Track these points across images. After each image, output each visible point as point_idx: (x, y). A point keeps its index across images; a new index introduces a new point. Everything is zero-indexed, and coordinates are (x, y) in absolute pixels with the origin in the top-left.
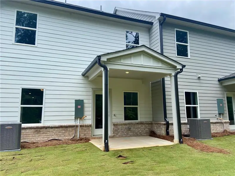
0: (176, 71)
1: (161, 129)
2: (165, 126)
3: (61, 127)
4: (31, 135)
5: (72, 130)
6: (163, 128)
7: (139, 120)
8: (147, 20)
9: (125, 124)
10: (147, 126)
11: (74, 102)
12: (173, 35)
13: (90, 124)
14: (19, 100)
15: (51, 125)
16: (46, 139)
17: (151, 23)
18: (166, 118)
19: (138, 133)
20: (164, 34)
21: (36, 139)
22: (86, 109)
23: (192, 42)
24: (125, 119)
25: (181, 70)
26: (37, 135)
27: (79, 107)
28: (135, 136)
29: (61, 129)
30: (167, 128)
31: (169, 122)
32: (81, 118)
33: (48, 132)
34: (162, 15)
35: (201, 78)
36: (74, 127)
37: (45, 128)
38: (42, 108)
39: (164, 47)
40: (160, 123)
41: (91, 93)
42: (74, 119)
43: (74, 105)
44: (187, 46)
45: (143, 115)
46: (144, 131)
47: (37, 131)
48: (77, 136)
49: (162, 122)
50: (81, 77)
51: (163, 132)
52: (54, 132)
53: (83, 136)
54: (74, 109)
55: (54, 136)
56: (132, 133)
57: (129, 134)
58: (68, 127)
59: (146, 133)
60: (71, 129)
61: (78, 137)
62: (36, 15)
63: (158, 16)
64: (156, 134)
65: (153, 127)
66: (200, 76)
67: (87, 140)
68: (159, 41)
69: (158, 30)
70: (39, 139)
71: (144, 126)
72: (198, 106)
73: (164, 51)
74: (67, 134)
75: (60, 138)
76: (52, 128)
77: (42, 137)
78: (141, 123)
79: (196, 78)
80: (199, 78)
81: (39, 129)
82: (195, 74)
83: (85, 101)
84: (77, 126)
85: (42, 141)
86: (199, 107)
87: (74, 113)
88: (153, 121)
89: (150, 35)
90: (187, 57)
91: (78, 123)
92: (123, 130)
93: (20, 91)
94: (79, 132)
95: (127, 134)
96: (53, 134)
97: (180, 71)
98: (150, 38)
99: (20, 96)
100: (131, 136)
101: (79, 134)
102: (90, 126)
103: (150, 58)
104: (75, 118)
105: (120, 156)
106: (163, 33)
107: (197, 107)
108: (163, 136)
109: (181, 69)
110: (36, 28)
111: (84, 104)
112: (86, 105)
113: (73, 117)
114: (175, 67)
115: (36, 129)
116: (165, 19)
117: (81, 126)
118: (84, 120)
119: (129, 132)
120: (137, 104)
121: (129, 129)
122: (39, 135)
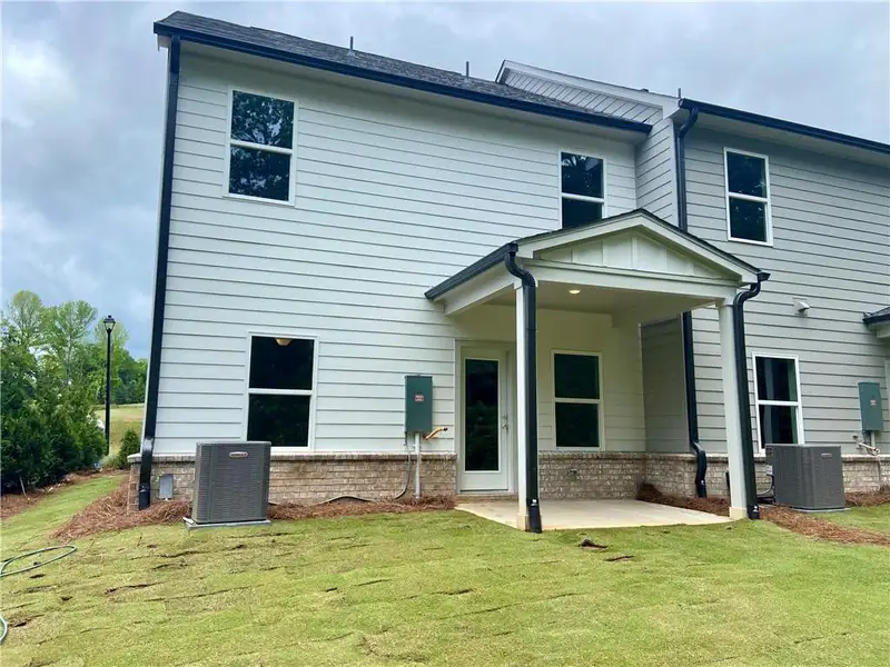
0: (738, 291)
1: (680, 476)
2: (693, 468)
3: (368, 459)
4: (281, 483)
5: (399, 471)
6: (686, 475)
7: (604, 445)
8: (628, 117)
9: (560, 459)
10: (628, 466)
11: (403, 382)
12: (718, 169)
13: (453, 454)
14: (245, 373)
15: (337, 454)
16: (323, 495)
17: (646, 129)
18: (697, 441)
19: (601, 489)
20: (688, 165)
21: (296, 495)
22: (438, 406)
23: (779, 191)
24: (559, 444)
25: (755, 288)
26: (298, 483)
27: (419, 398)
28: (592, 499)
29: (366, 465)
30: (701, 475)
31: (707, 455)
32: (423, 436)
33: (330, 476)
34: (687, 104)
35: (809, 313)
36: (403, 460)
37: (319, 461)
38: (308, 398)
39: (690, 209)
40: (677, 457)
41: (452, 356)
42: (404, 436)
43: (402, 392)
44: (762, 205)
45: (616, 430)
46: (620, 483)
47: (297, 469)
48: (414, 491)
49: (685, 455)
50: (423, 304)
51: (687, 488)
52: (347, 475)
53: (430, 490)
54: (402, 406)
55: (346, 488)
56: (581, 489)
57: (572, 489)
58: (386, 460)
59: (626, 489)
60: (394, 467)
61: (418, 492)
62: (292, 105)
63: (672, 108)
64: (660, 494)
65: (648, 472)
66: (806, 306)
67: (447, 504)
68: (673, 187)
69: (671, 154)
70: (303, 496)
71: (618, 467)
72: (799, 404)
73: (690, 220)
74: (382, 482)
75: (364, 495)
76: (340, 461)
77: (312, 489)
78: (612, 458)
79: (793, 311)
80: (802, 310)
81: (303, 465)
82: (789, 300)
83: (436, 381)
84: (413, 459)
85: (311, 504)
86: (800, 407)
87: (402, 419)
88: (648, 451)
89: (637, 167)
90: (764, 240)
91: (416, 448)
92: (552, 478)
93: (248, 346)
94: (421, 477)
95: (567, 491)
96: (345, 481)
97: (751, 289)
98: (638, 177)
99: (245, 359)
100: (577, 498)
101: (421, 484)
102: (453, 460)
103: (658, 247)
104: (406, 433)
105: (587, 544)
106: (686, 161)
107: (795, 407)
108: (688, 499)
109: (753, 285)
110: (291, 148)
111: (434, 390)
112: (438, 394)
113: (401, 431)
114: (735, 279)
115: (296, 465)
116: (694, 118)
117: (425, 459)
118: (432, 442)
119: (572, 484)
120: (596, 396)
121: (573, 475)
122: (302, 482)
